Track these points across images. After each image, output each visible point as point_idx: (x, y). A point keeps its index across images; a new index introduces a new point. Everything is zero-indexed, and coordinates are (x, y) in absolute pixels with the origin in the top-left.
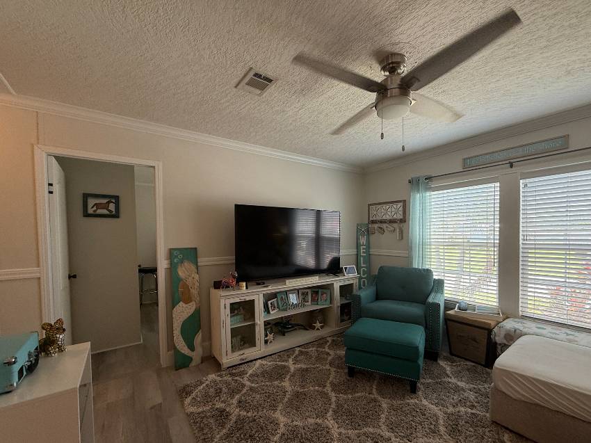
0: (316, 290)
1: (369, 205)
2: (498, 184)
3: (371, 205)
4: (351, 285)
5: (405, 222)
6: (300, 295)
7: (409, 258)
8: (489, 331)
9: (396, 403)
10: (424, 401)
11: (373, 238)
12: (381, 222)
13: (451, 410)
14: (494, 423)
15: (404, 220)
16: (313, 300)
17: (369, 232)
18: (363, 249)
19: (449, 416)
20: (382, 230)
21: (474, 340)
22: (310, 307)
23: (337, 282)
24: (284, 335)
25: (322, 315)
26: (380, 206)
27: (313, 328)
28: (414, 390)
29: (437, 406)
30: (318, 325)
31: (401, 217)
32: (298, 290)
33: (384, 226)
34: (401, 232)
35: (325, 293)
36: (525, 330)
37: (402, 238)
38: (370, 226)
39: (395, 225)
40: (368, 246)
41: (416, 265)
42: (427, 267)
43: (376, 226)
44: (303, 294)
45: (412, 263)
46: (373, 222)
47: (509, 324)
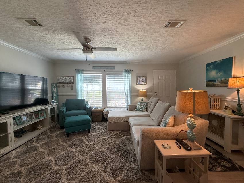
0: (37, 113)
1: (57, 76)
2: (101, 75)
3: (58, 76)
4: (54, 108)
5: (74, 83)
6: (28, 116)
7: (76, 96)
8: (102, 112)
9: (86, 137)
10: (93, 133)
11: (59, 89)
12: (64, 83)
13: (99, 132)
14: (109, 130)
15: (73, 83)
16: (36, 117)
17: (57, 87)
18: (55, 93)
19: (100, 134)
20: (64, 86)
21: (99, 116)
22: (35, 120)
23: (49, 107)
24: (22, 137)
25: (41, 122)
26: (63, 77)
27: (38, 129)
28: (89, 132)
29: (96, 133)
30: (40, 127)
31: (72, 82)
32: (27, 114)
33: (65, 85)
34: (72, 87)
35: (43, 113)
36: (109, 110)
37: (73, 89)
38: (58, 84)
39: (70, 84)
40: (57, 92)
41: (79, 97)
42: (83, 98)
43: (61, 84)
44: (30, 115)
45: (77, 97)
46: (59, 83)
47: (106, 110)
